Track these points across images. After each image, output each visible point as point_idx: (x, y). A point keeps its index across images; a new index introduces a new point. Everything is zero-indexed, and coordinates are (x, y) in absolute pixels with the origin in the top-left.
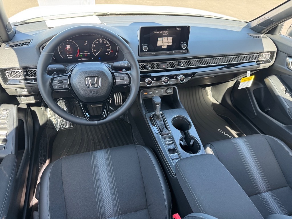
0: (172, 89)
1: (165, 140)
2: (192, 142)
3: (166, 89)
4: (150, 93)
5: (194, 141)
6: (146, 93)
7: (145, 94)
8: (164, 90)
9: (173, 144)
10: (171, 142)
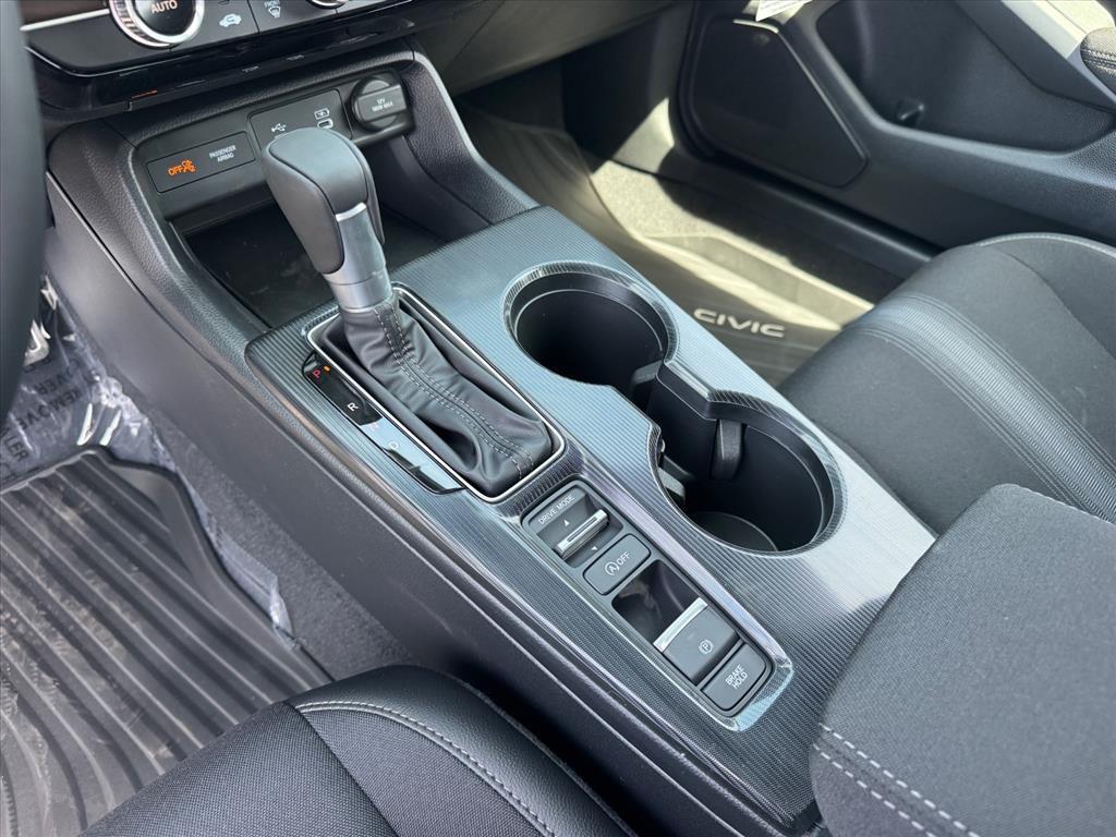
0: (391, 85)
1: (544, 519)
2: (729, 446)
3: (345, 91)
4: (224, 154)
5: (744, 427)
6: (188, 165)
7: (173, 171)
8: (336, 98)
9: (627, 529)
10: (600, 515)
